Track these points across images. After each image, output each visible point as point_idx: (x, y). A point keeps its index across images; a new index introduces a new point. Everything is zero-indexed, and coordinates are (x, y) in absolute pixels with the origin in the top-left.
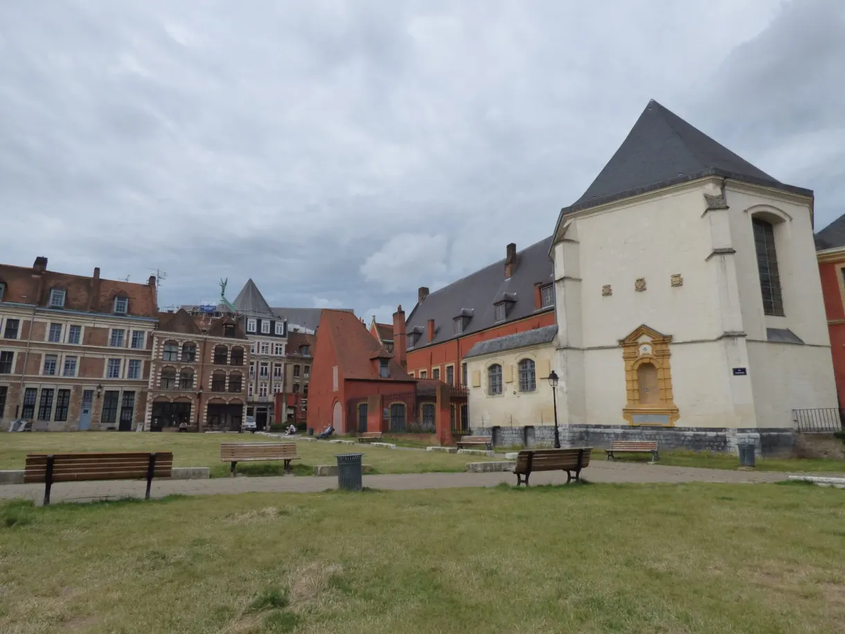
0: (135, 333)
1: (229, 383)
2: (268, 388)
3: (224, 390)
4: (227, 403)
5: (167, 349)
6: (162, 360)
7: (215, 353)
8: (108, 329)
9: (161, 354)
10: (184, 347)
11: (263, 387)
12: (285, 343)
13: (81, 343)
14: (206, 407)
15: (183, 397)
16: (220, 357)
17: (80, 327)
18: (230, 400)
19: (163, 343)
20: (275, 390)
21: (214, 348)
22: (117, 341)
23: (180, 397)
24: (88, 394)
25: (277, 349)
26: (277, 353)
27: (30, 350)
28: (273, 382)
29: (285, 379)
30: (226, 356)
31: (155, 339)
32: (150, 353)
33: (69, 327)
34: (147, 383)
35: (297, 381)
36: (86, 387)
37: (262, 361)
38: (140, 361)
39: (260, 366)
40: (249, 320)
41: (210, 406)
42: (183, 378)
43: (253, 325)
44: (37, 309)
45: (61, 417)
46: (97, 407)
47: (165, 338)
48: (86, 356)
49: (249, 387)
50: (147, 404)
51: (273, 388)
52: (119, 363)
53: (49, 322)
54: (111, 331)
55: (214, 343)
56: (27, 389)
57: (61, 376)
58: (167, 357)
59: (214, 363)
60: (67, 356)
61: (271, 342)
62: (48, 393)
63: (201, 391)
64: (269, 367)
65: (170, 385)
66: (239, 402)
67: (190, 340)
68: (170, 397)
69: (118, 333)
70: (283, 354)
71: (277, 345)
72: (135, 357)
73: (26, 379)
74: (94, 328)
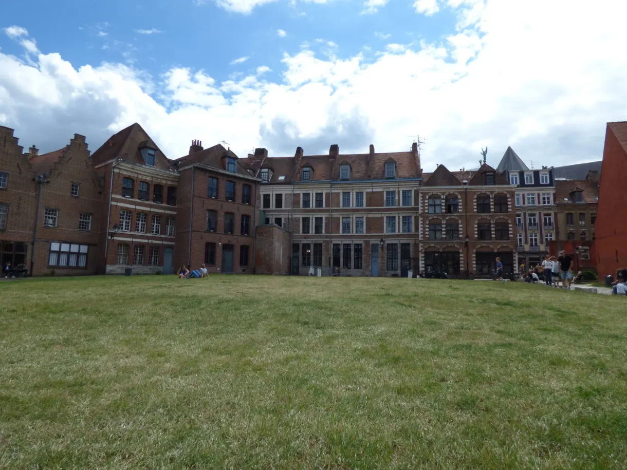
0: (404, 192)
1: (495, 231)
2: (538, 238)
3: (491, 239)
4: (495, 251)
5: (431, 202)
6: (428, 213)
7: (477, 202)
8: (383, 192)
9: (426, 208)
10: (446, 199)
11: (533, 237)
12: (552, 192)
13: (364, 207)
14: (474, 255)
15: (451, 246)
16: (483, 206)
17: (362, 193)
18: (498, 247)
19: (427, 197)
20: (547, 239)
21: (475, 197)
22: (391, 202)
23: (448, 247)
24: (375, 247)
25: (544, 198)
26: (544, 202)
27: (331, 215)
28: (543, 231)
29: (557, 228)
30: (489, 205)
31: (420, 195)
32: (417, 209)
33: (355, 194)
34: (418, 235)
35: (572, 229)
36: (373, 241)
37: (530, 212)
38: (411, 216)
39: (528, 217)
40: (511, 174)
41: (478, 254)
42: (449, 228)
43: (516, 178)
44: (332, 183)
45: (358, 266)
46: (382, 258)
47: (428, 193)
48: (370, 216)
49: (518, 238)
50: (420, 253)
51: (545, 238)
52: (395, 220)
53: (341, 192)
54: (385, 194)
55: (474, 193)
56: (334, 244)
57: (355, 233)
58: (431, 210)
59: (478, 212)
60: (356, 217)
61: (536, 192)
62: (347, 247)
63: (467, 240)
64: (537, 218)
65: (438, 235)
66: (508, 250)
67: (452, 192)
68: (439, 247)
69: (391, 194)
70: (552, 203)
71: (544, 194)
72: (407, 214)
73: (332, 237)
74: (373, 193)
